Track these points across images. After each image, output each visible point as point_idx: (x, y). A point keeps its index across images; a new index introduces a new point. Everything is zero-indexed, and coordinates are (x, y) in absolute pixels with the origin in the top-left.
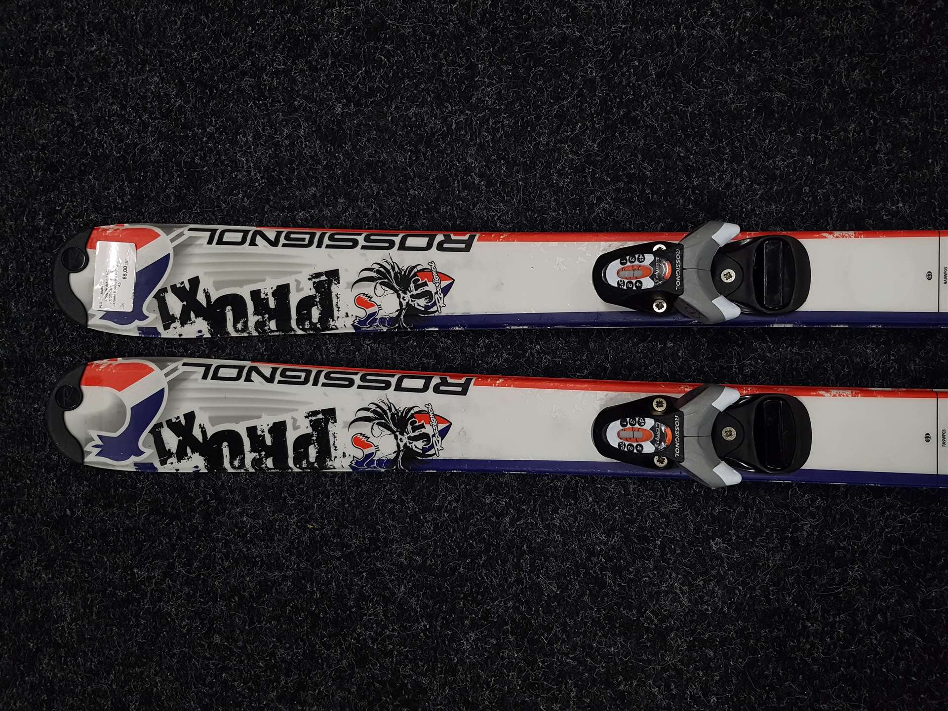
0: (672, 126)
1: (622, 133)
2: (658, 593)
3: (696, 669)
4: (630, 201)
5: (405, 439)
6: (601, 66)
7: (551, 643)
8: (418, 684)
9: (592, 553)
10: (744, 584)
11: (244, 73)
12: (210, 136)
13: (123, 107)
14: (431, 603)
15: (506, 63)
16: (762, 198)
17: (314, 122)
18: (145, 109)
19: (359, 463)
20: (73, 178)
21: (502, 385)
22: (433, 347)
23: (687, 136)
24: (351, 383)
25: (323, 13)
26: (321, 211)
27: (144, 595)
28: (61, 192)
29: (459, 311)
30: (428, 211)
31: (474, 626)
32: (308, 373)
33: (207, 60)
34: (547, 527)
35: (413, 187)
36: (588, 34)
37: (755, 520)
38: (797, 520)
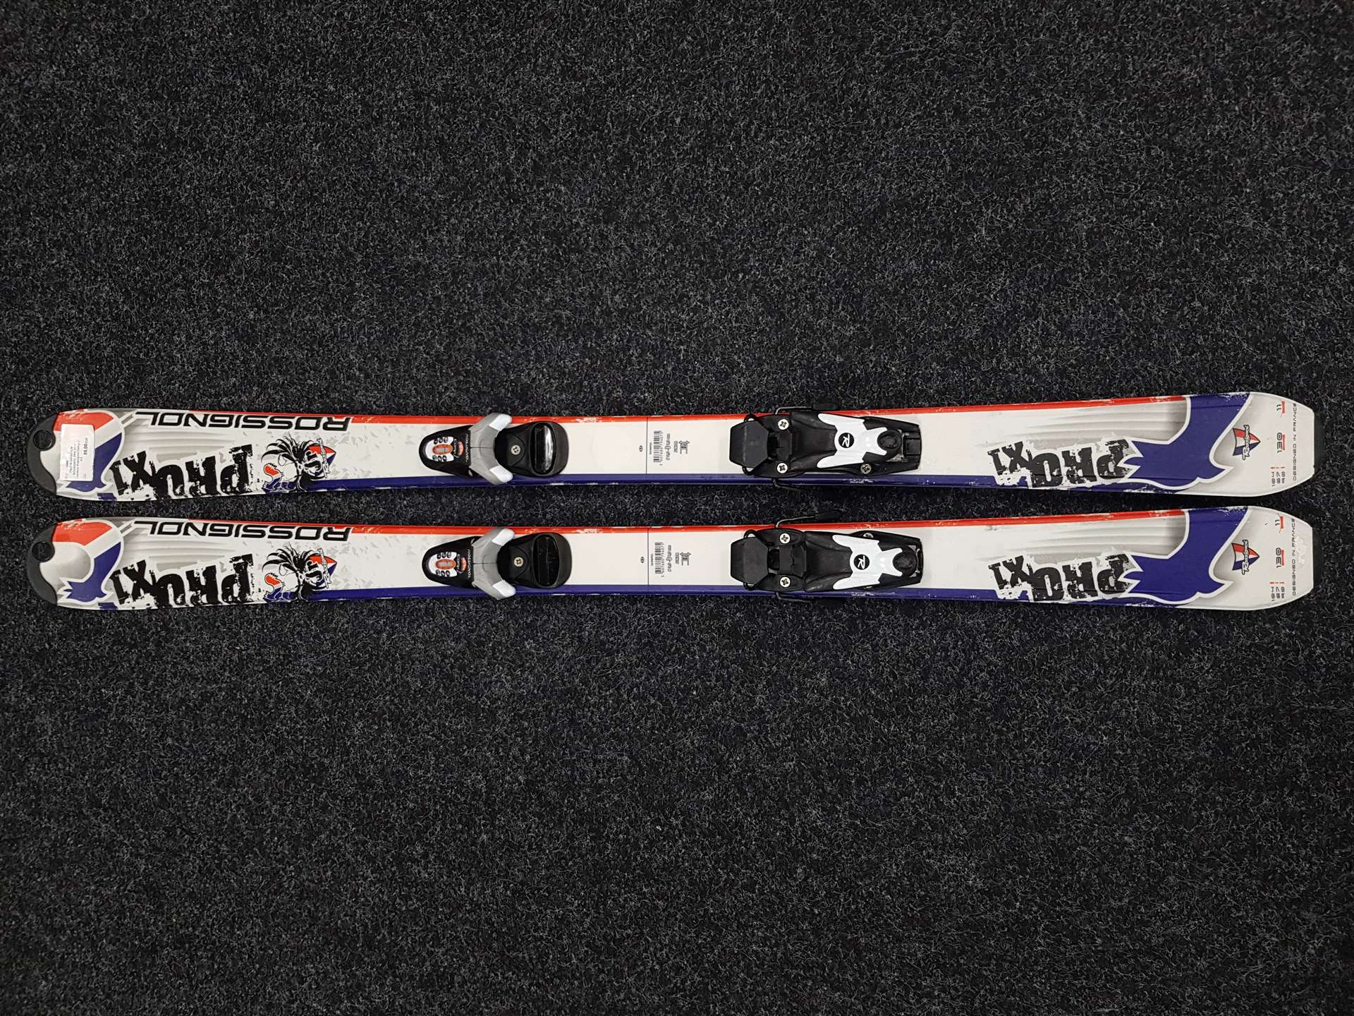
0: (495, 334)
1: (461, 339)
2: (491, 682)
3: (516, 736)
4: (468, 390)
5: (304, 576)
6: (445, 287)
7: (416, 725)
8: (322, 764)
9: (444, 656)
10: (547, 672)
11: (177, 285)
12: (152, 336)
13: (81, 311)
14: (330, 701)
15: (376, 282)
16: (557, 389)
17: (233, 326)
18: (99, 313)
19: (271, 596)
20: (41, 370)
21: (372, 532)
22: (328, 504)
23: (506, 342)
24: (263, 534)
25: (238, 237)
26: (240, 397)
27: (110, 710)
28: (32, 383)
29: (340, 477)
30: (321, 397)
31: (362, 716)
32: (231, 527)
33: (147, 274)
34: (413, 639)
35: (309, 378)
36: (435, 262)
37: (554, 625)
38: (582, 623)
